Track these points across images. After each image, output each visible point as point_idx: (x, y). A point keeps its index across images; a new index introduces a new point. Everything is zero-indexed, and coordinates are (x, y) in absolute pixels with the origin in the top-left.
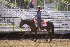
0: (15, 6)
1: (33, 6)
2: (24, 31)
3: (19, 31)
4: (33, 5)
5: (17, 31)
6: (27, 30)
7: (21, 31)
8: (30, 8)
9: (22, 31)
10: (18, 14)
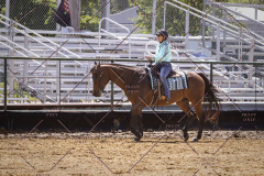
0: (7, 18)
1: (69, 19)
2: (39, 103)
3: (22, 104)
4: (68, 14)
5: (16, 104)
6: (48, 100)
7: (26, 104)
8: (58, 26)
9: (33, 103)
10: (18, 45)
